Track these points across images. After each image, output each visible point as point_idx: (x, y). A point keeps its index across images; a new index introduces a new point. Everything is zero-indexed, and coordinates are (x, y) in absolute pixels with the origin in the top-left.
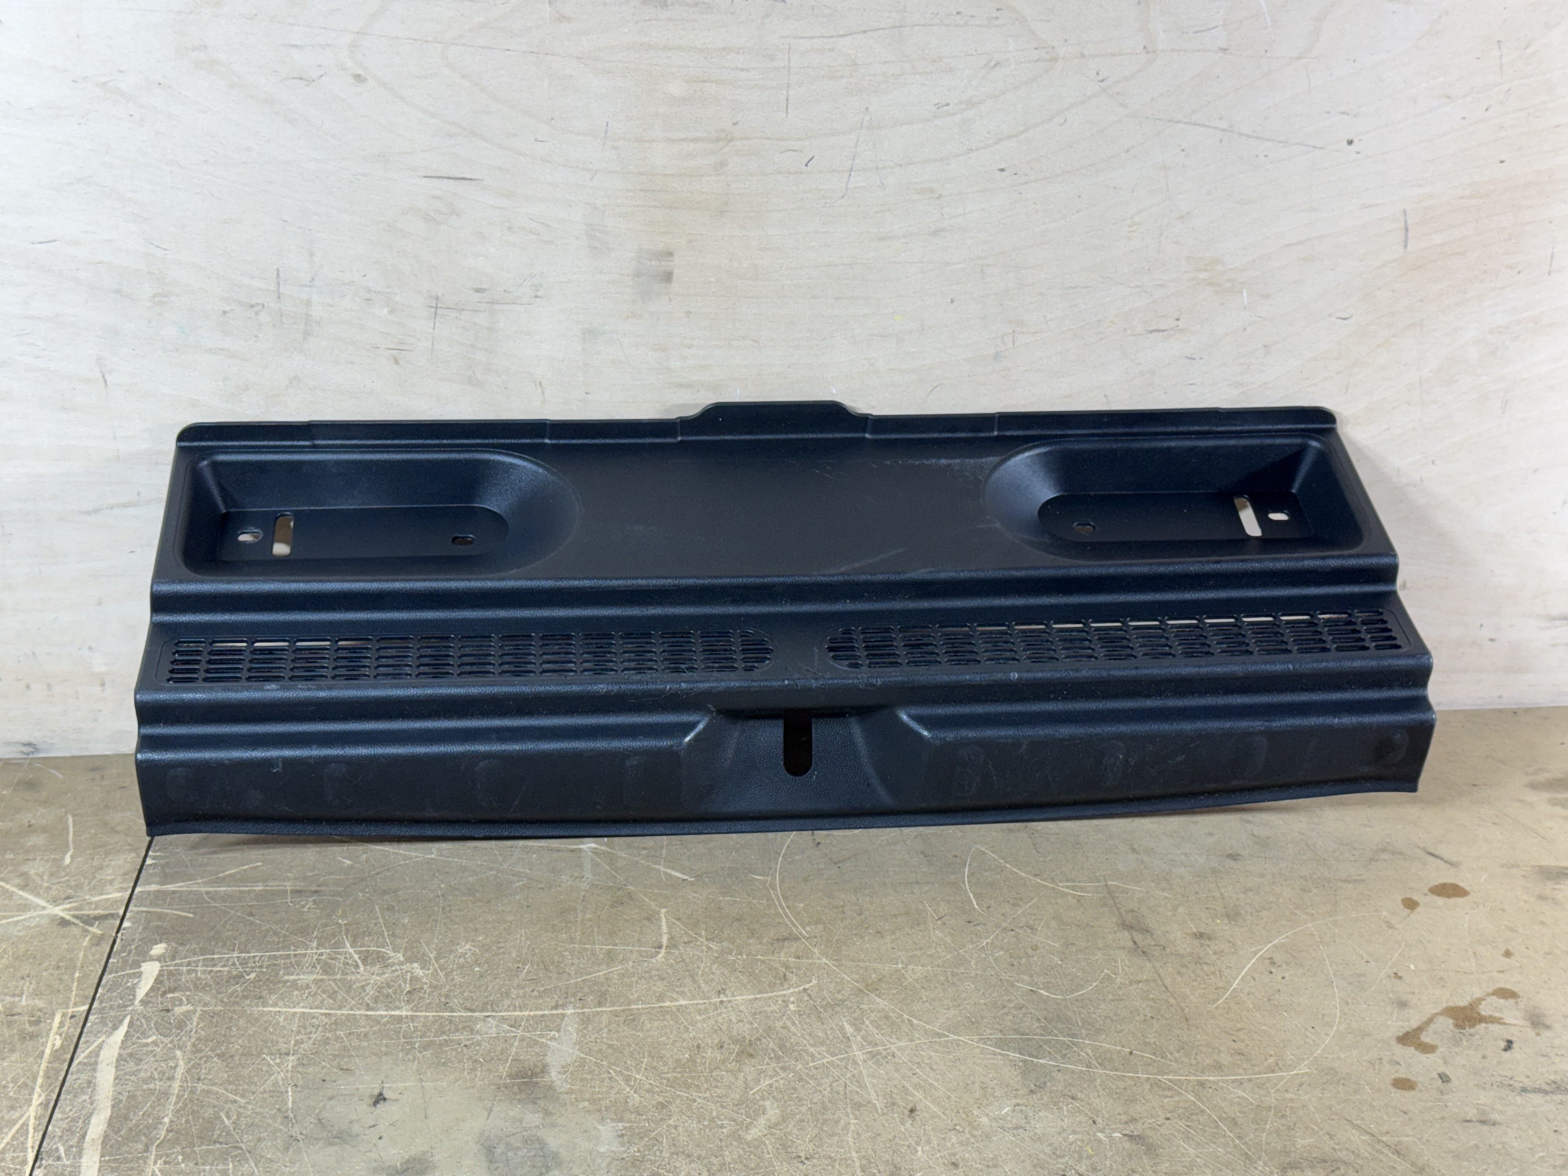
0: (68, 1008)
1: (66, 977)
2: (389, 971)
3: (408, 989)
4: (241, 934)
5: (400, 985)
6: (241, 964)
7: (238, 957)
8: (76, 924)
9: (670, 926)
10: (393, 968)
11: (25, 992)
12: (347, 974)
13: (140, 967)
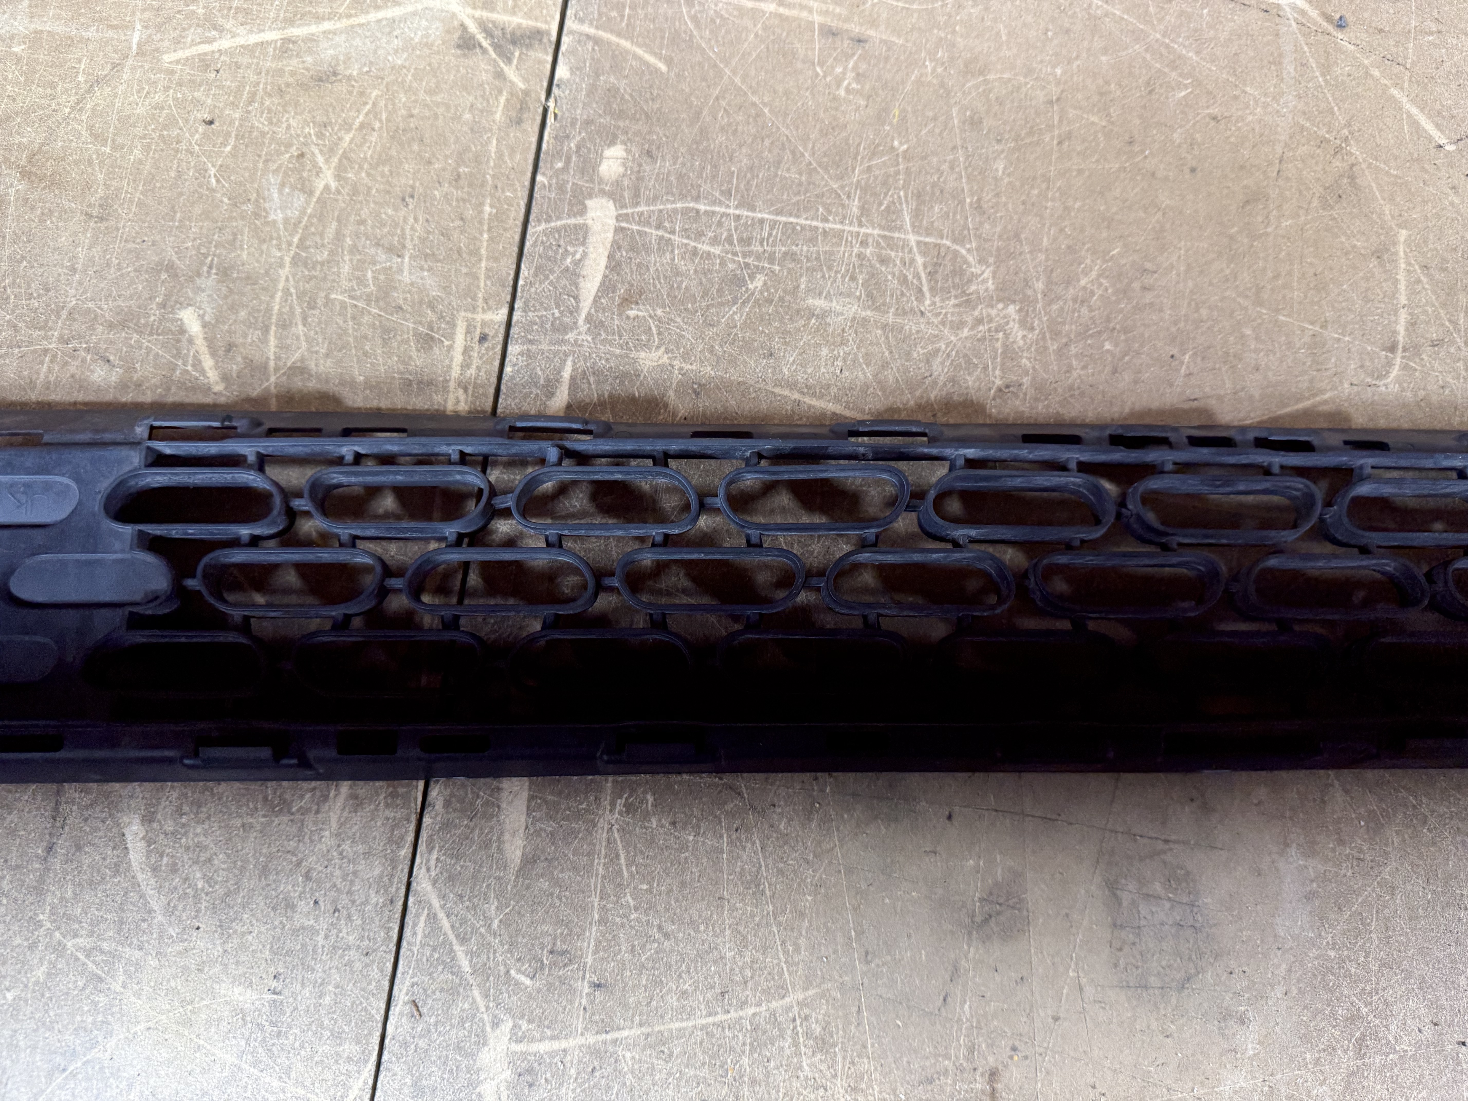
0: (474, 309)
1: (470, 213)
2: (969, 320)
3: (998, 382)
4: (741, 146)
5: (985, 368)
6: (741, 240)
7: (738, 218)
8: (484, 51)
9: (1413, 284)
10: (976, 313)
11: (409, 244)
12: (905, 313)
13: (583, 211)
